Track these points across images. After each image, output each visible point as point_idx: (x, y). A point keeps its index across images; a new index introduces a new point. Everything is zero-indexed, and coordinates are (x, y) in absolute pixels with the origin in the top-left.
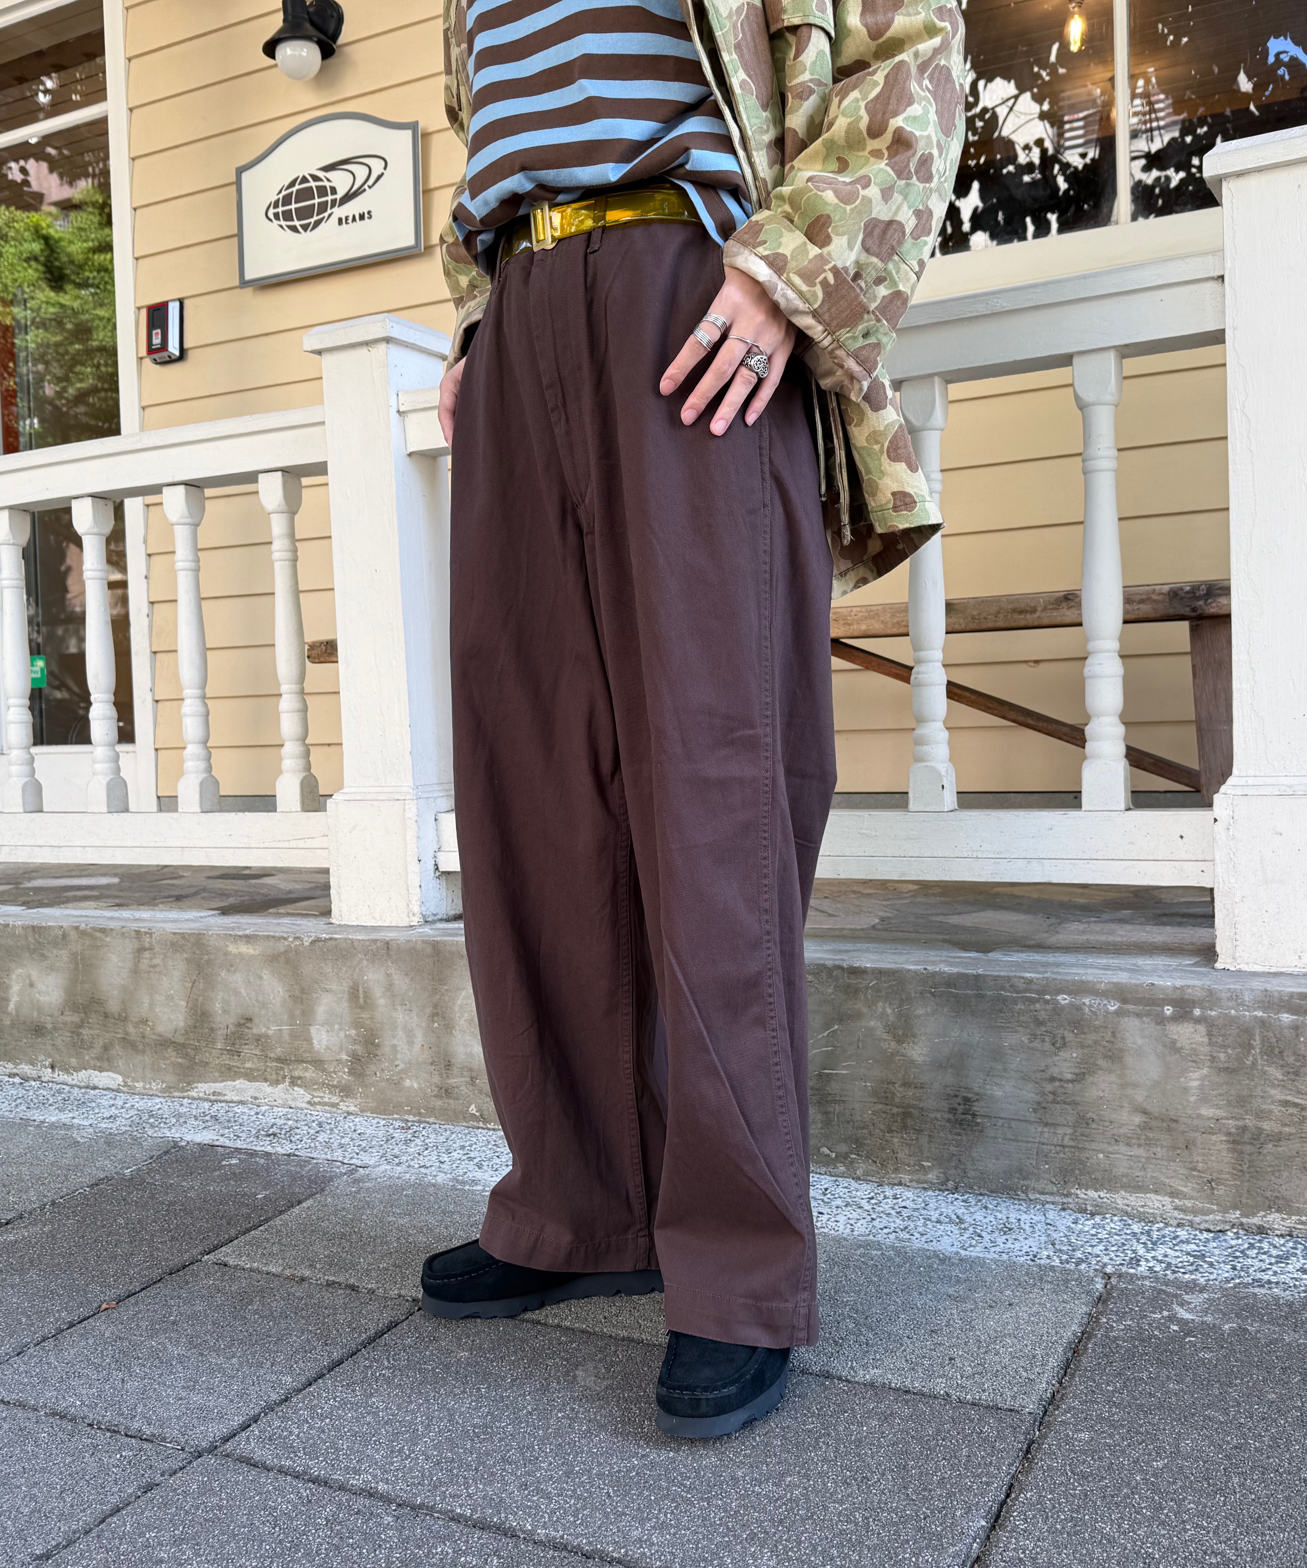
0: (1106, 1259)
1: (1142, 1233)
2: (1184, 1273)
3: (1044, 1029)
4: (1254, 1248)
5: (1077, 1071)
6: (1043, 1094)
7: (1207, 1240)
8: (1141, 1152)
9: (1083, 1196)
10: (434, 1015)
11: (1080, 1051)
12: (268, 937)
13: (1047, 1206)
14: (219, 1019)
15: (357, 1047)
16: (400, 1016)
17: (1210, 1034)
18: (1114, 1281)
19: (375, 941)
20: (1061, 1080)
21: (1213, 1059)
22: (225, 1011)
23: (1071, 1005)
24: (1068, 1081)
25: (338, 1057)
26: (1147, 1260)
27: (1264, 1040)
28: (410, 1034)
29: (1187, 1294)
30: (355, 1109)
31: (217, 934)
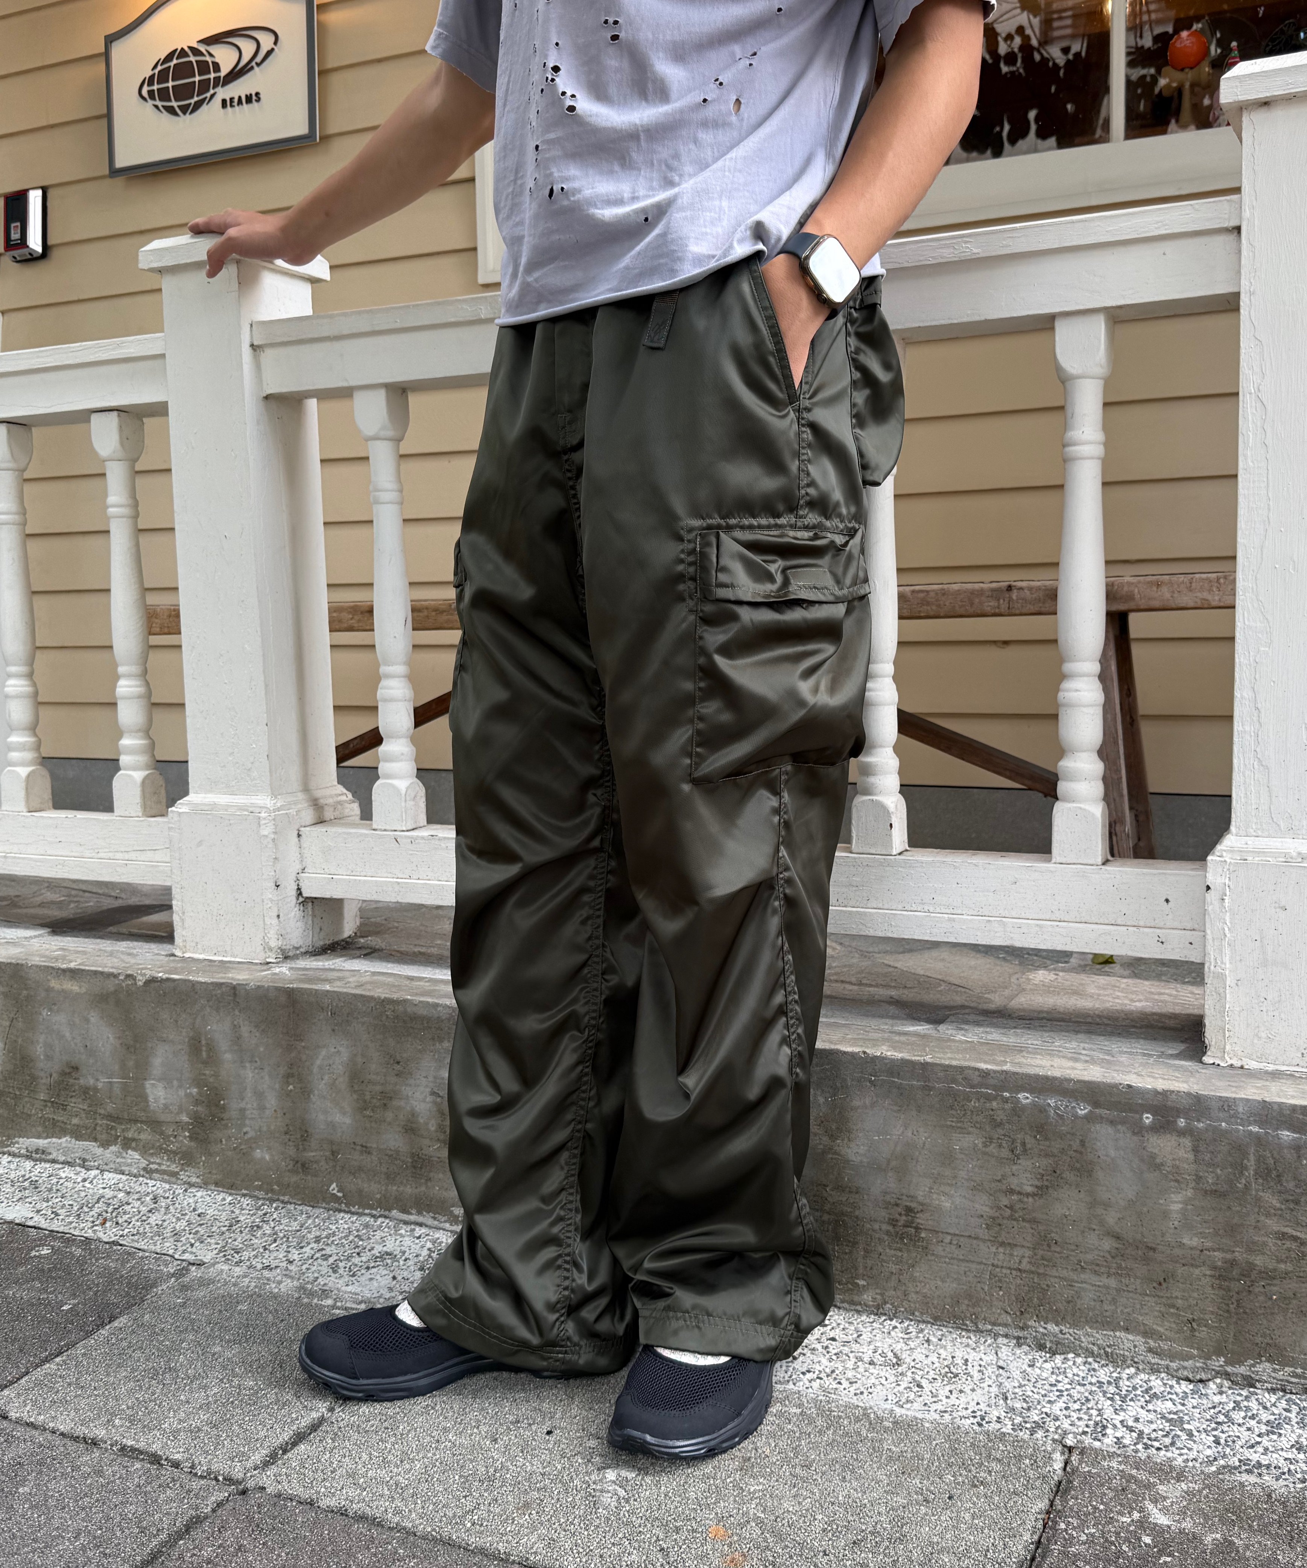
0: (1066, 1425)
1: (1109, 1383)
2: (1158, 1449)
3: (1000, 1131)
4: (1240, 1409)
5: (1039, 1184)
6: (999, 1208)
7: (1185, 1395)
8: (1112, 1282)
9: (1041, 1330)
10: (288, 1076)
11: (1045, 1162)
12: (96, 973)
13: (1000, 1340)
14: (41, 1065)
15: (200, 1108)
16: (249, 1074)
17: (1196, 1150)
18: (1075, 1459)
19: (220, 985)
20: (1019, 1193)
21: (1198, 1179)
22: (48, 1058)
23: (1034, 1104)
24: (1028, 1195)
25: (178, 1119)
26: (1115, 1426)
27: (1260, 1159)
28: (259, 1095)
29: (1162, 1483)
30: (198, 1180)
31: (37, 966)
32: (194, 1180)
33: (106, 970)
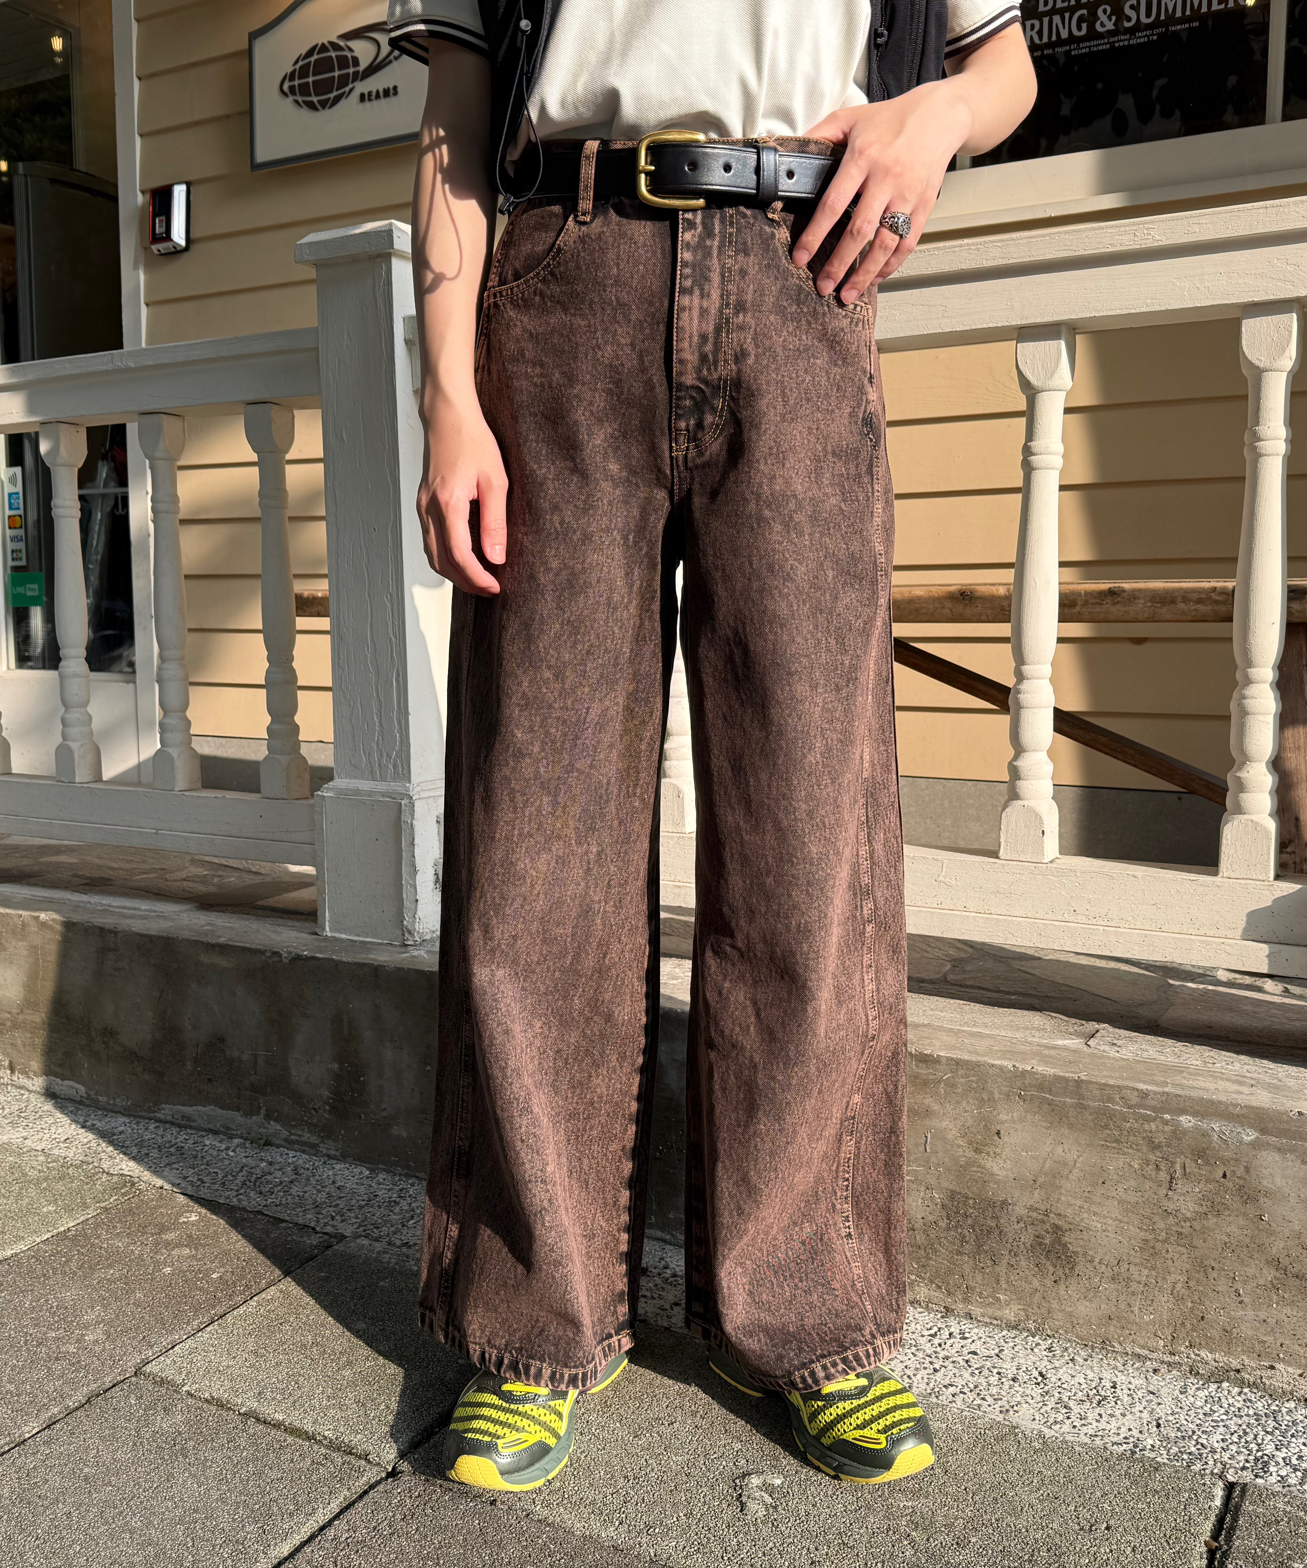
0: (1225, 1458)
1: (1267, 1416)
3: (1158, 1154)
5: (1197, 1209)
6: (1153, 1231)
9: (1194, 1356)
10: (426, 1057)
12: (244, 949)
14: (188, 1035)
15: (340, 1084)
16: (388, 1054)
20: (1176, 1217)
22: (195, 1028)
23: (1196, 1129)
24: (1185, 1219)
25: (319, 1093)
26: (1277, 1463)
28: (398, 1073)
30: (338, 1154)
31: (187, 940)
32: (333, 1152)
33: (253, 947)
